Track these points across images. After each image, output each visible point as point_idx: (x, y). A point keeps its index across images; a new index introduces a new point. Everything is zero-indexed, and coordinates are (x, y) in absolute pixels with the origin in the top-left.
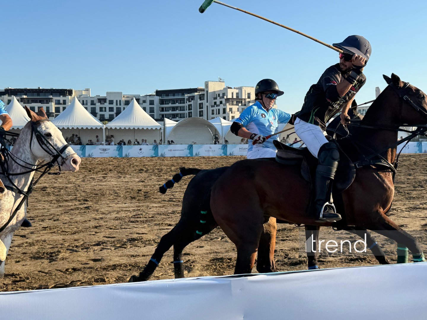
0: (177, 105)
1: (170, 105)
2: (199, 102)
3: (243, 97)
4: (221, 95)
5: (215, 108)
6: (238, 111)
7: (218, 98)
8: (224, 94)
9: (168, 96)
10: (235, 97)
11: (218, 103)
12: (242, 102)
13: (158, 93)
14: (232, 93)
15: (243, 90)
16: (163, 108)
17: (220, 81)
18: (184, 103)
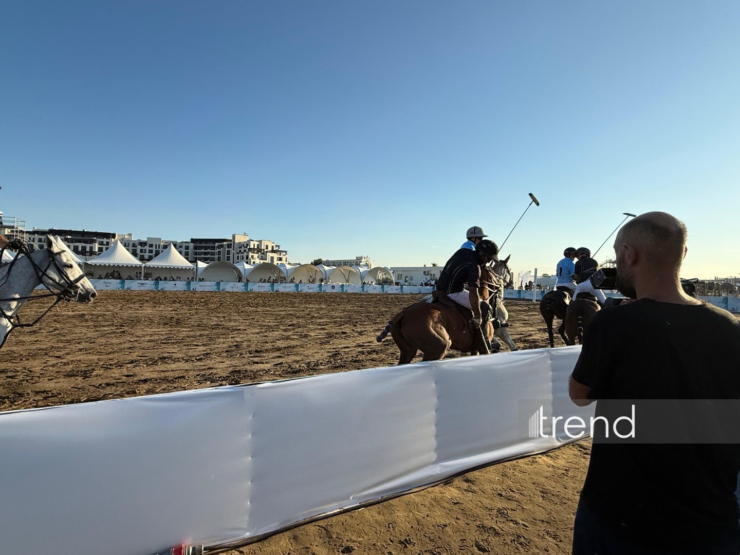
0: (209, 251)
1: (203, 250)
2: (227, 249)
3: (263, 248)
4: (245, 245)
5: (240, 255)
6: (258, 258)
7: (243, 247)
8: (247, 245)
9: (202, 243)
10: (256, 247)
11: (242, 251)
12: (261, 251)
13: (193, 241)
14: (254, 245)
15: (263, 243)
16: (196, 253)
17: (245, 234)
18: (215, 250)
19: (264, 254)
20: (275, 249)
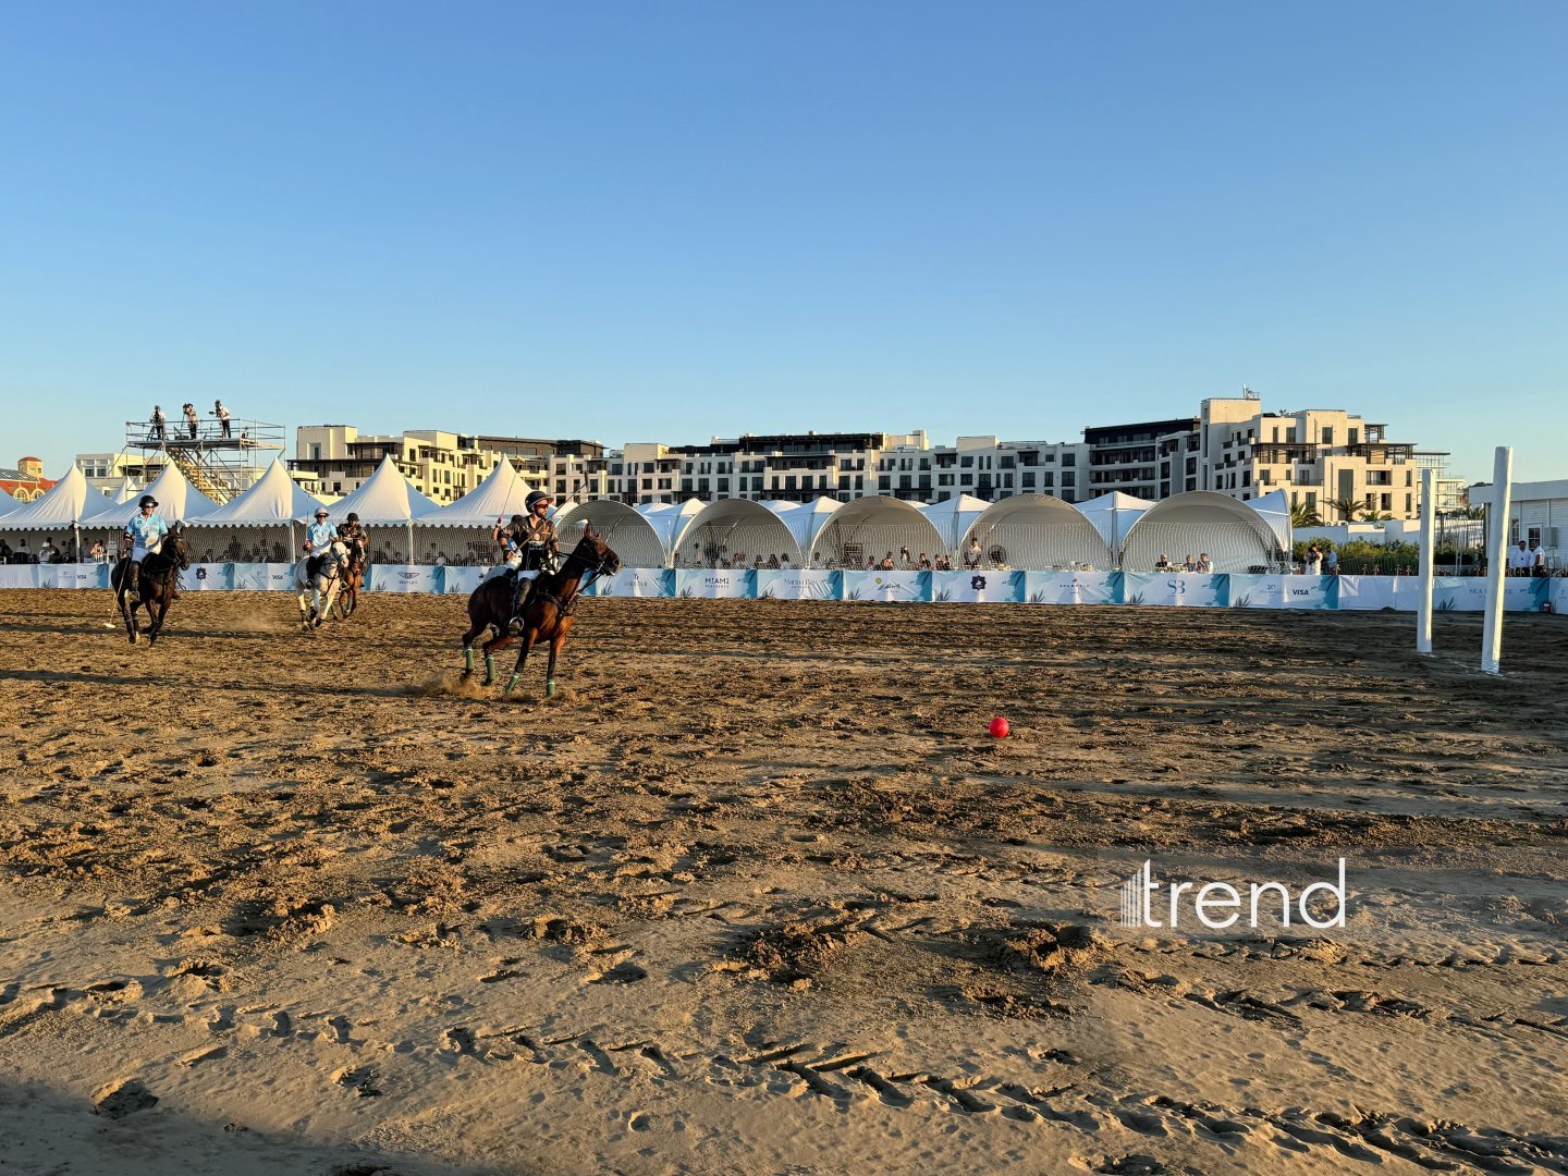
0: (1135, 464)
1: (1118, 465)
2: (1188, 454)
3: (1310, 439)
4: (1244, 436)
5: (1225, 471)
6: (1288, 477)
7: (1235, 443)
8: (1250, 433)
9: (1116, 441)
10: (1282, 439)
11: (1234, 457)
12: (1304, 453)
13: (1092, 435)
14: (1275, 430)
15: (1311, 420)
16: (1098, 474)
17: (1249, 396)
18: (1153, 459)
19: (1312, 462)
20: (1361, 439)
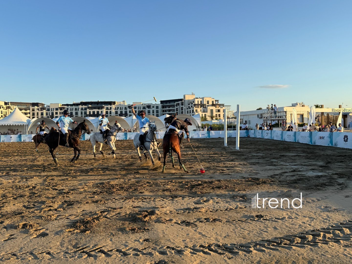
0: (171, 108)
1: (167, 109)
2: (181, 106)
3: (205, 103)
4: (192, 102)
5: (189, 110)
6: (201, 111)
7: (190, 104)
8: (193, 102)
9: (166, 103)
10: (199, 103)
11: (190, 107)
12: (204, 106)
13: (162, 102)
14: (198, 101)
15: (205, 99)
16: (164, 110)
17: (193, 94)
18: (174, 107)
19: (205, 108)
20: (214, 103)
